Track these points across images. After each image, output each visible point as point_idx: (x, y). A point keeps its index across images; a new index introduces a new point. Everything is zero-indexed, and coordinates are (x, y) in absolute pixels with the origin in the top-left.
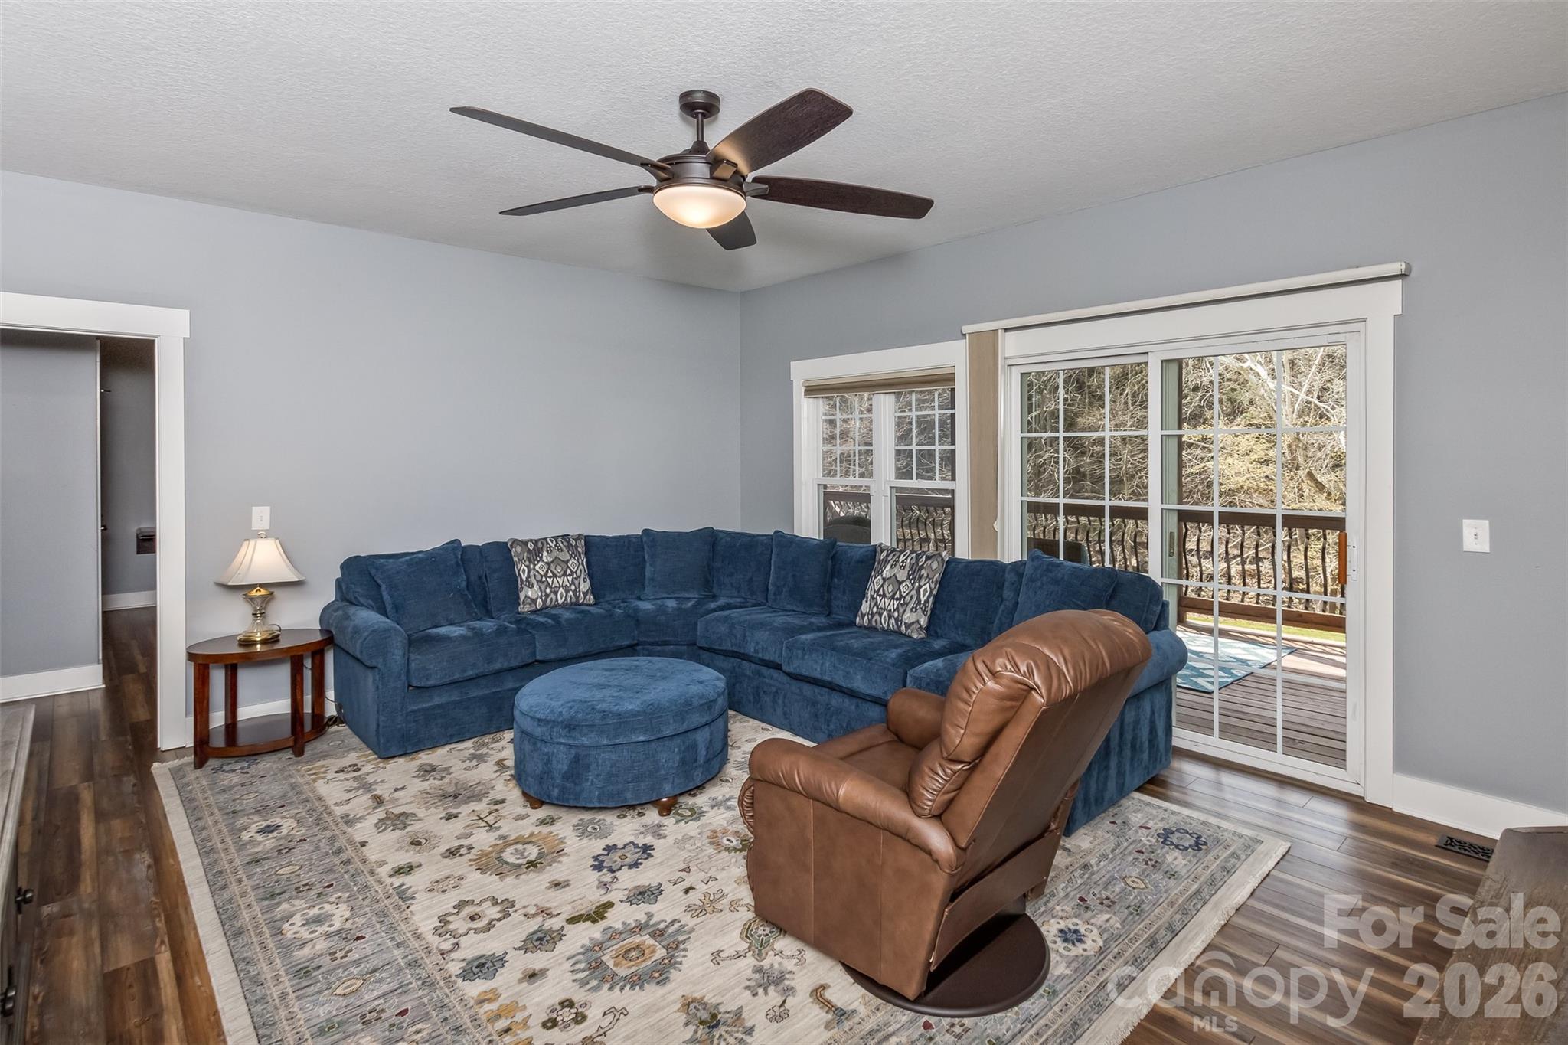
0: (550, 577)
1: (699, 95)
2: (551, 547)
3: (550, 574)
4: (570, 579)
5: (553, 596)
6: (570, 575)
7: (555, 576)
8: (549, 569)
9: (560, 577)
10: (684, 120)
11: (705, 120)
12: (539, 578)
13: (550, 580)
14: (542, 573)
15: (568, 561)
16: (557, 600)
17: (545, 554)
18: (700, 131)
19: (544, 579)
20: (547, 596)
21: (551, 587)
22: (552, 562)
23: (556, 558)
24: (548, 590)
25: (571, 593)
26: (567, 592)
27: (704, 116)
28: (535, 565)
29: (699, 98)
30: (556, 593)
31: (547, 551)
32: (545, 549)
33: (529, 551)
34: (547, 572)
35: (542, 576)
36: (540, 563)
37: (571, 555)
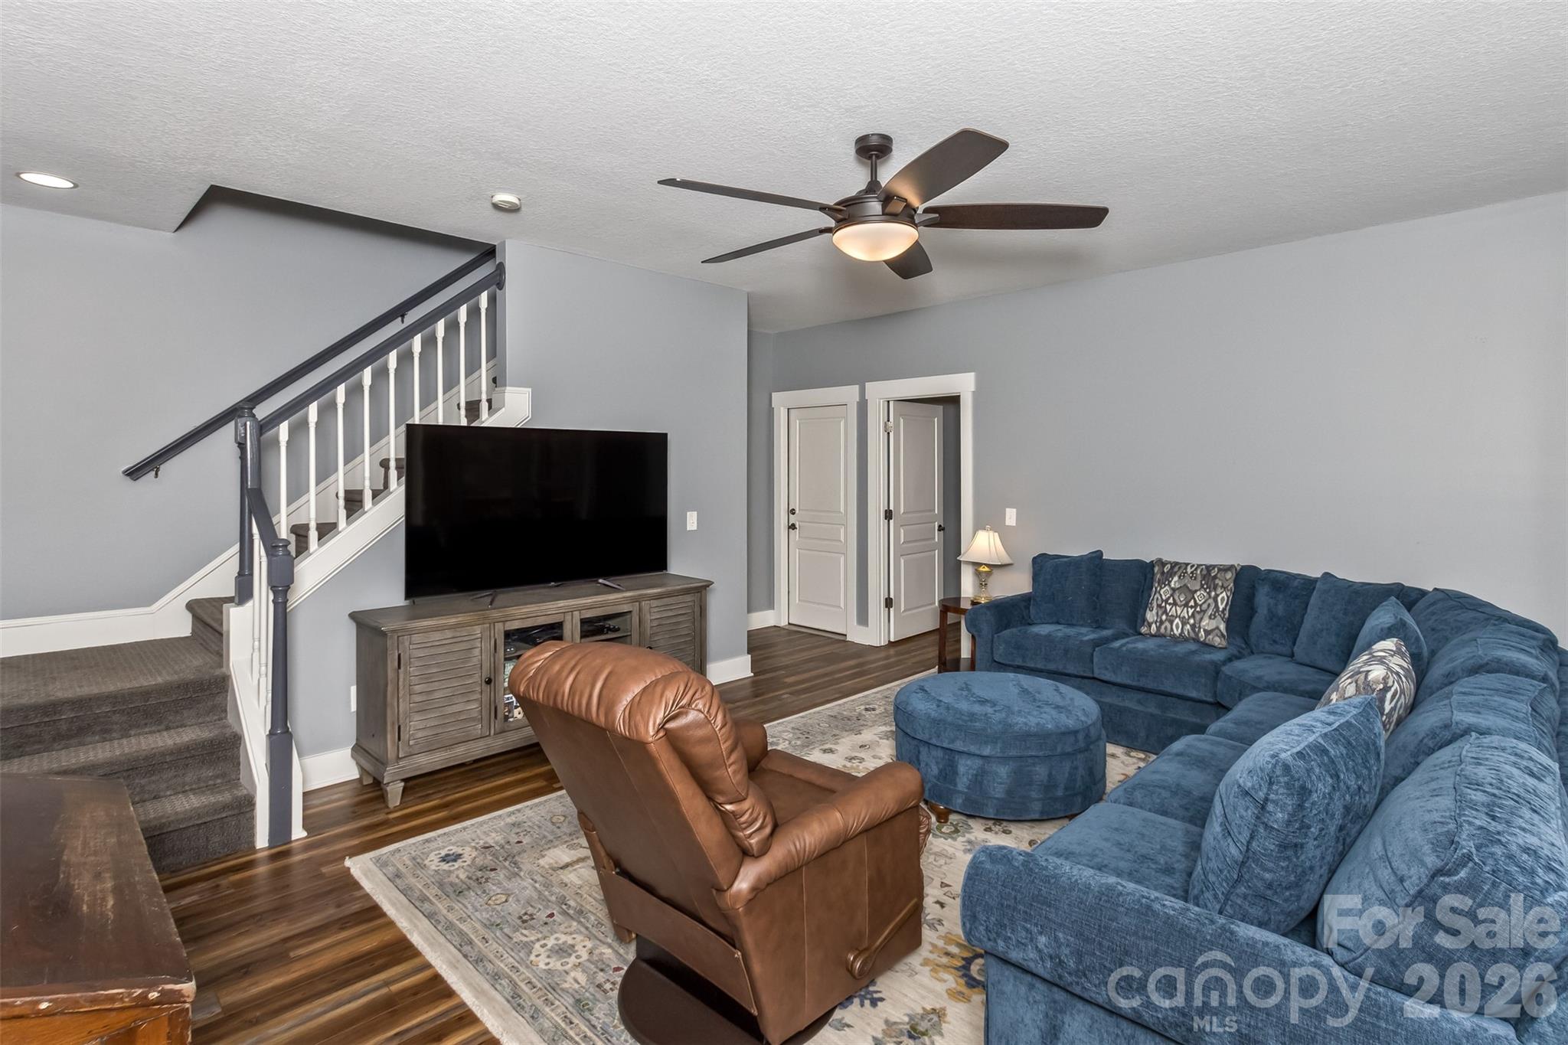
0: (1170, 604)
1: (875, 137)
2: (1186, 572)
3: (1171, 601)
4: (1191, 611)
5: (1167, 624)
6: (1192, 607)
7: (1175, 604)
8: (1172, 595)
9: (1180, 606)
10: (860, 161)
11: (878, 161)
12: (1159, 602)
13: (1168, 607)
14: (1164, 598)
15: (1196, 591)
16: (1172, 630)
17: (1176, 578)
18: (874, 173)
19: (1163, 604)
20: (1162, 622)
21: (1167, 615)
22: (1178, 589)
23: (1185, 585)
24: (1164, 617)
25: (1188, 627)
26: (1184, 624)
27: (878, 157)
28: (1161, 588)
29: (874, 141)
30: (1171, 622)
31: (1180, 577)
32: (1179, 573)
33: (1163, 573)
34: (1169, 598)
35: (1162, 601)
36: (1167, 587)
37: (1202, 586)
